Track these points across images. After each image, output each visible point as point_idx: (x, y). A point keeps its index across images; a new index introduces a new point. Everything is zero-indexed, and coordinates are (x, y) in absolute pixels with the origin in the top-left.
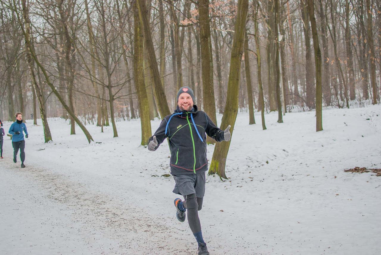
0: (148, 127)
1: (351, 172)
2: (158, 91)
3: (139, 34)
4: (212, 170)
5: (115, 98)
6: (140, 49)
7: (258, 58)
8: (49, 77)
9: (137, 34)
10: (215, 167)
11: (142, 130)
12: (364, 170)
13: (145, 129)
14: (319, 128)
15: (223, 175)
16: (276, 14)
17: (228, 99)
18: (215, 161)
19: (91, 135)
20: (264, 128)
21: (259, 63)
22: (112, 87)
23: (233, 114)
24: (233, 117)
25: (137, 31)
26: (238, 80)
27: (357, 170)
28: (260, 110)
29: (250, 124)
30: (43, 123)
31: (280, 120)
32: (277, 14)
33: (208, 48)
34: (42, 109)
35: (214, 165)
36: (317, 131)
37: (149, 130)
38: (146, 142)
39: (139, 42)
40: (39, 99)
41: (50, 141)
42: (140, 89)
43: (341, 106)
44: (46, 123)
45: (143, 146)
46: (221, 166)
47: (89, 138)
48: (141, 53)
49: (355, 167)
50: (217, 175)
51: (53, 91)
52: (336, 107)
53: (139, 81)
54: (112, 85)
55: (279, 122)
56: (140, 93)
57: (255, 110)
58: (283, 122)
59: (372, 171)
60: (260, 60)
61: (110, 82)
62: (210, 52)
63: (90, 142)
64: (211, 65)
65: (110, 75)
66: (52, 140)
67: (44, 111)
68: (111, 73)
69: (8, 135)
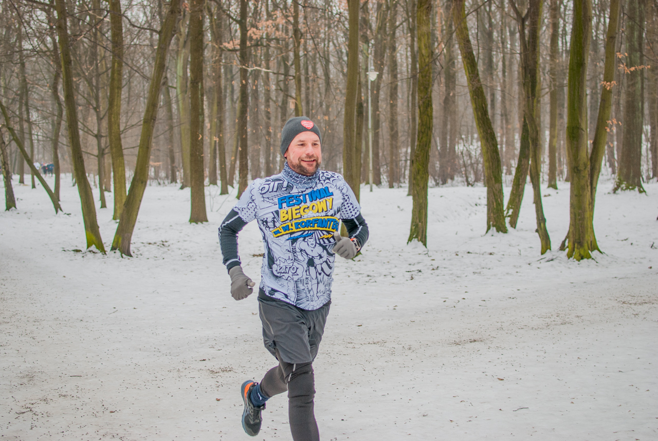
0: (122, 195)
3: (118, 71)
6: (116, 91)
8: (10, 118)
9: (114, 71)
10: (117, 242)
15: (126, 252)
18: (118, 236)
22: (102, 136)
24: (140, 189)
25: (114, 67)
30: (5, 182)
34: (5, 162)
35: (116, 240)
38: (118, 215)
39: (116, 82)
41: (13, 208)
44: (8, 183)
45: (114, 221)
47: (57, 207)
48: (118, 96)
51: (14, 139)
53: (113, 134)
54: (103, 134)
56: (114, 150)
61: (99, 131)
62: (200, 102)
63: (57, 212)
64: (201, 119)
65: (100, 119)
66: (15, 207)
67: (8, 164)
68: (102, 116)
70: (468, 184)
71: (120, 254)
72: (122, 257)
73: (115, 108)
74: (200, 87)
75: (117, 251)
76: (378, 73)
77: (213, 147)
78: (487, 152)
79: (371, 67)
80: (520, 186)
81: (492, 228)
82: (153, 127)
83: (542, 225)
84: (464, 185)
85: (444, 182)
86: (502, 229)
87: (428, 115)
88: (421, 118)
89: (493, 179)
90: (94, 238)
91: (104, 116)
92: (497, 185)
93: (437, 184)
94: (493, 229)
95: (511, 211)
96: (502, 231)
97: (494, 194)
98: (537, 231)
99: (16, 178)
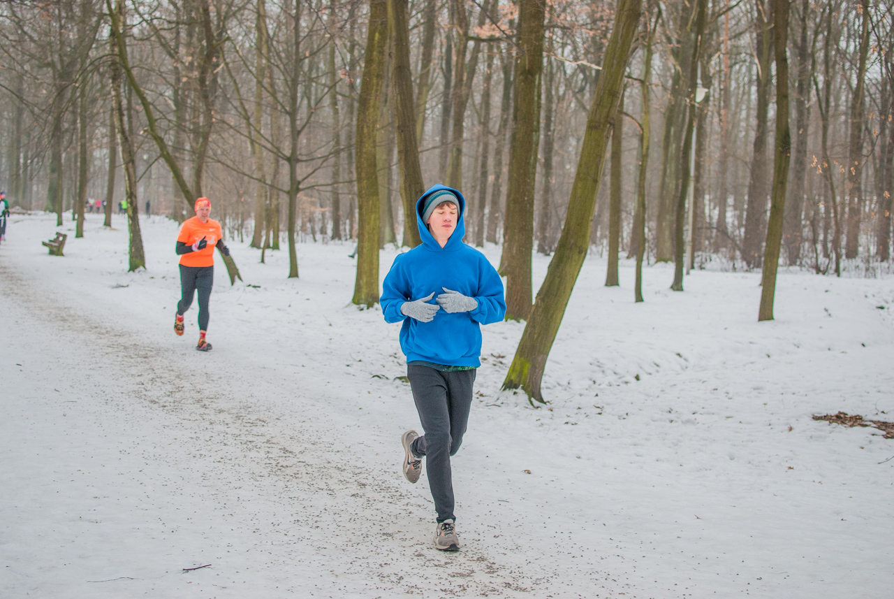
0: (371, 263)
1: (827, 422)
2: (410, 186)
3: (379, 47)
4: (513, 378)
5: (301, 186)
6: (375, 81)
7: (645, 134)
8: (156, 120)
9: (373, 46)
10: (521, 372)
11: (358, 269)
12: (857, 421)
13: (366, 267)
14: (766, 313)
15: (535, 394)
16: (697, 39)
17: (567, 224)
18: (522, 359)
19: (239, 266)
20: (639, 298)
21: (645, 148)
23: (576, 257)
24: (574, 263)
25: (373, 40)
26: (596, 181)
27: (840, 418)
28: (632, 256)
29: (606, 285)
30: (130, 226)
31: (677, 285)
32: (699, 38)
33: (533, 99)
34: (132, 192)
35: (518, 368)
36: (760, 319)
37: (374, 271)
39: (374, 66)
40: (127, 169)
41: (141, 268)
42: (363, 175)
43: (822, 269)
44: (135, 226)
45: (355, 307)
46: (535, 372)
47: (234, 273)
48: (377, 91)
49: (836, 413)
50: (523, 392)
51: (162, 155)
52: (811, 269)
53: (365, 156)
54: (299, 157)
55: (675, 288)
56: (365, 183)
57: (622, 255)
58: (682, 290)
59: (874, 425)
60: (648, 141)
61: (294, 149)
62: (536, 109)
63: (233, 282)
64: (535, 138)
65: (296, 132)
66: (144, 267)
67: (136, 197)
68: (299, 129)
69: (44, 244)
71: (526, 397)
72: (531, 404)
73: (371, 110)
74: (537, 82)
75: (520, 390)
76: (707, 90)
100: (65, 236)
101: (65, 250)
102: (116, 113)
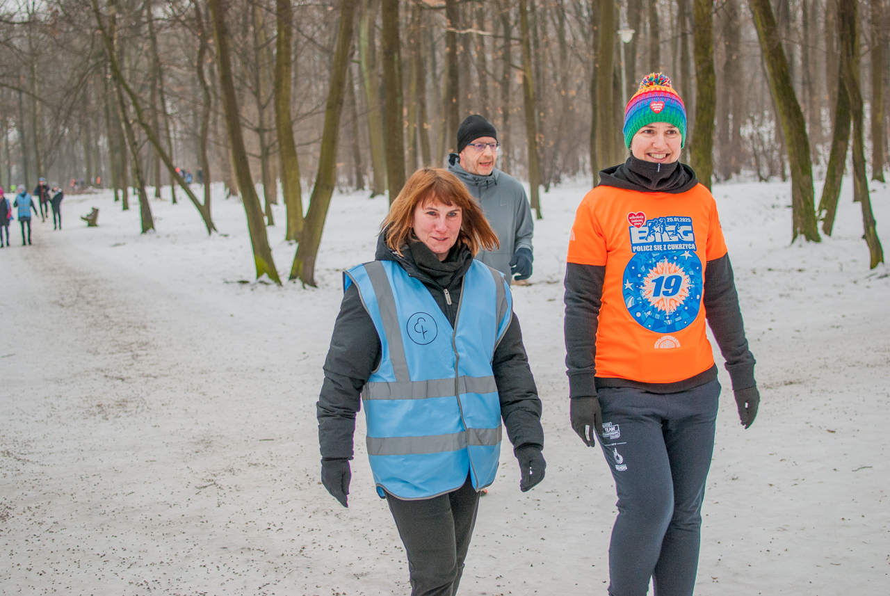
2: (236, 154)
4: (293, 272)
6: (284, 68)
8: (143, 110)
15: (310, 281)
18: (299, 261)
19: (215, 221)
34: (138, 170)
35: (295, 266)
38: (294, 235)
39: (283, 57)
40: (132, 151)
41: (151, 230)
44: (143, 197)
45: (287, 243)
46: (306, 268)
47: (210, 226)
48: (286, 74)
50: (300, 281)
51: (149, 138)
53: (282, 126)
54: (267, 127)
56: (284, 148)
61: (261, 123)
63: (210, 232)
65: (262, 108)
66: (153, 228)
67: (142, 172)
68: (264, 103)
69: (83, 218)
70: (761, 179)
71: (301, 284)
72: (304, 288)
73: (284, 91)
74: (396, 59)
75: (298, 281)
76: (632, 31)
77: (412, 140)
78: (790, 133)
79: (624, 22)
80: (837, 179)
81: (799, 236)
82: (340, 113)
83: (871, 229)
84: (755, 181)
85: (727, 178)
86: (813, 237)
87: (709, 86)
88: (699, 88)
89: (800, 170)
90: (265, 264)
91: (268, 102)
92: (805, 178)
93: (718, 181)
94: (802, 238)
95: (824, 213)
96: (813, 240)
97: (802, 191)
98: (864, 237)
99: (150, 191)
100: (97, 210)
101: (99, 221)
102: (119, 107)
